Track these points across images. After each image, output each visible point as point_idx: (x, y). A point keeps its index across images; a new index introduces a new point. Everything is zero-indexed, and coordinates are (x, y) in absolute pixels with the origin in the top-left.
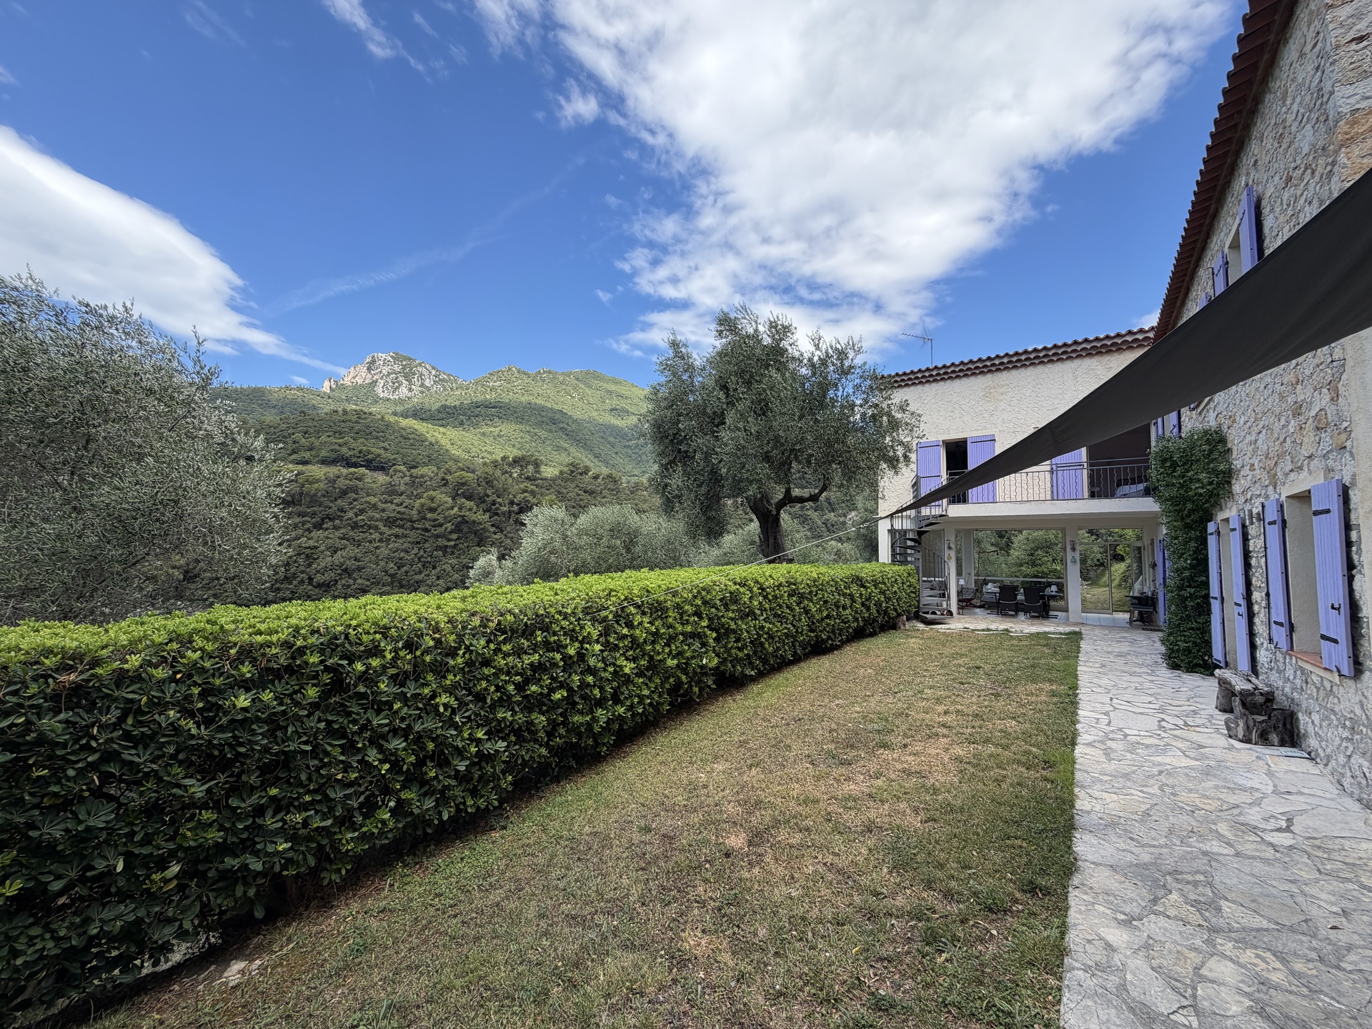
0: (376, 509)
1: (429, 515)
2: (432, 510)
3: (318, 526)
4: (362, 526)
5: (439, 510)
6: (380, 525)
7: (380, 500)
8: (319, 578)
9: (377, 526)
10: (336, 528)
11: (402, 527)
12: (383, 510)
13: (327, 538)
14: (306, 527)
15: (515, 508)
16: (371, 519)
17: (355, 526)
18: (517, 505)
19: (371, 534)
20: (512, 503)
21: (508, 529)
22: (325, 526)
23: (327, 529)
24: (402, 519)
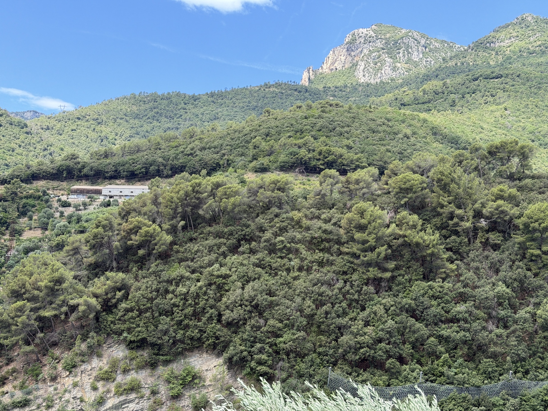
0: (301, 227)
1: (358, 236)
2: (362, 228)
3: (234, 250)
4: (281, 250)
5: (370, 228)
6: (301, 247)
7: (306, 216)
8: (227, 315)
9: (297, 250)
10: (252, 252)
11: (328, 250)
12: (308, 229)
13: (242, 264)
14: (221, 250)
15: (483, 223)
16: (293, 240)
17: (272, 250)
18: (487, 218)
19: (290, 260)
20: (478, 215)
21: (472, 255)
22: (241, 249)
23: (243, 253)
24: (328, 241)
